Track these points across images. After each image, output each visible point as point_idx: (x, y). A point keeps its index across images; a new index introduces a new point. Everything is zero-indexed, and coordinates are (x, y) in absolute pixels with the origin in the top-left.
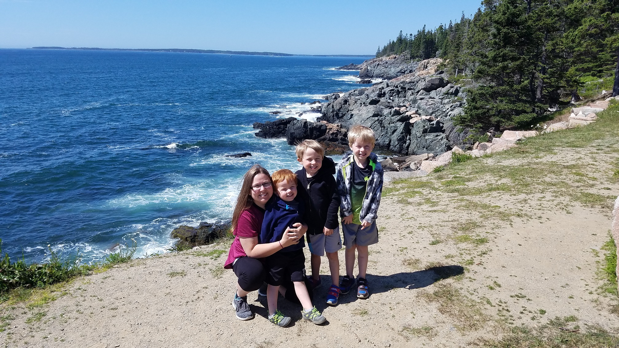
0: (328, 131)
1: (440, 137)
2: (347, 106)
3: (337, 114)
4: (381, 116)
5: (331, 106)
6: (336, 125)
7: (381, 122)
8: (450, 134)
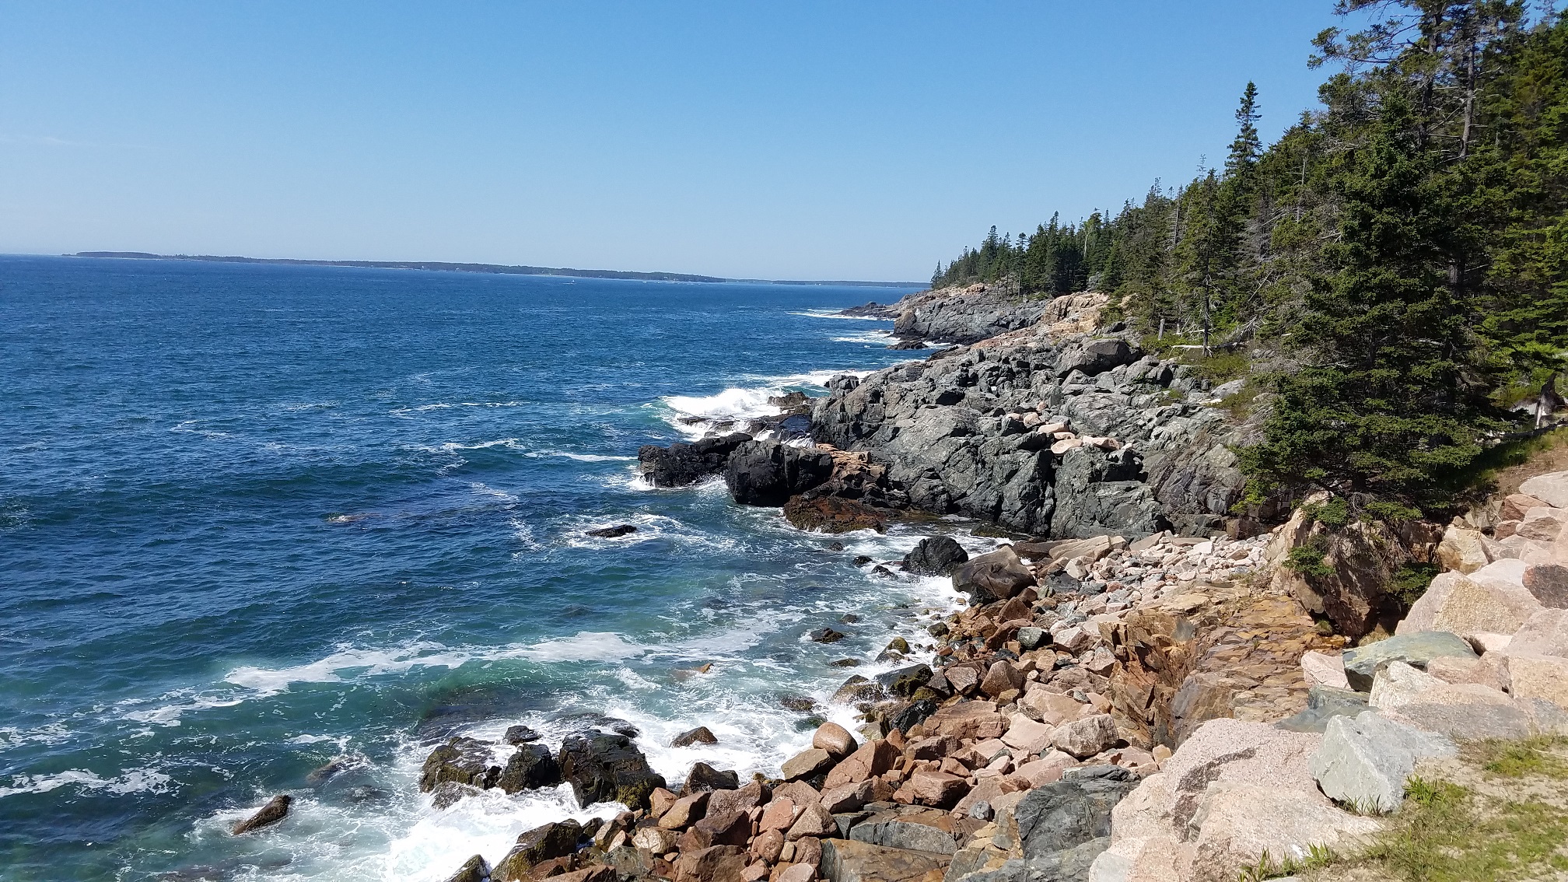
0: (836, 469)
1: (1136, 494)
2: (879, 405)
3: (857, 428)
4: (974, 434)
5: (837, 406)
6: (857, 454)
7: (974, 450)
8: (1161, 484)
